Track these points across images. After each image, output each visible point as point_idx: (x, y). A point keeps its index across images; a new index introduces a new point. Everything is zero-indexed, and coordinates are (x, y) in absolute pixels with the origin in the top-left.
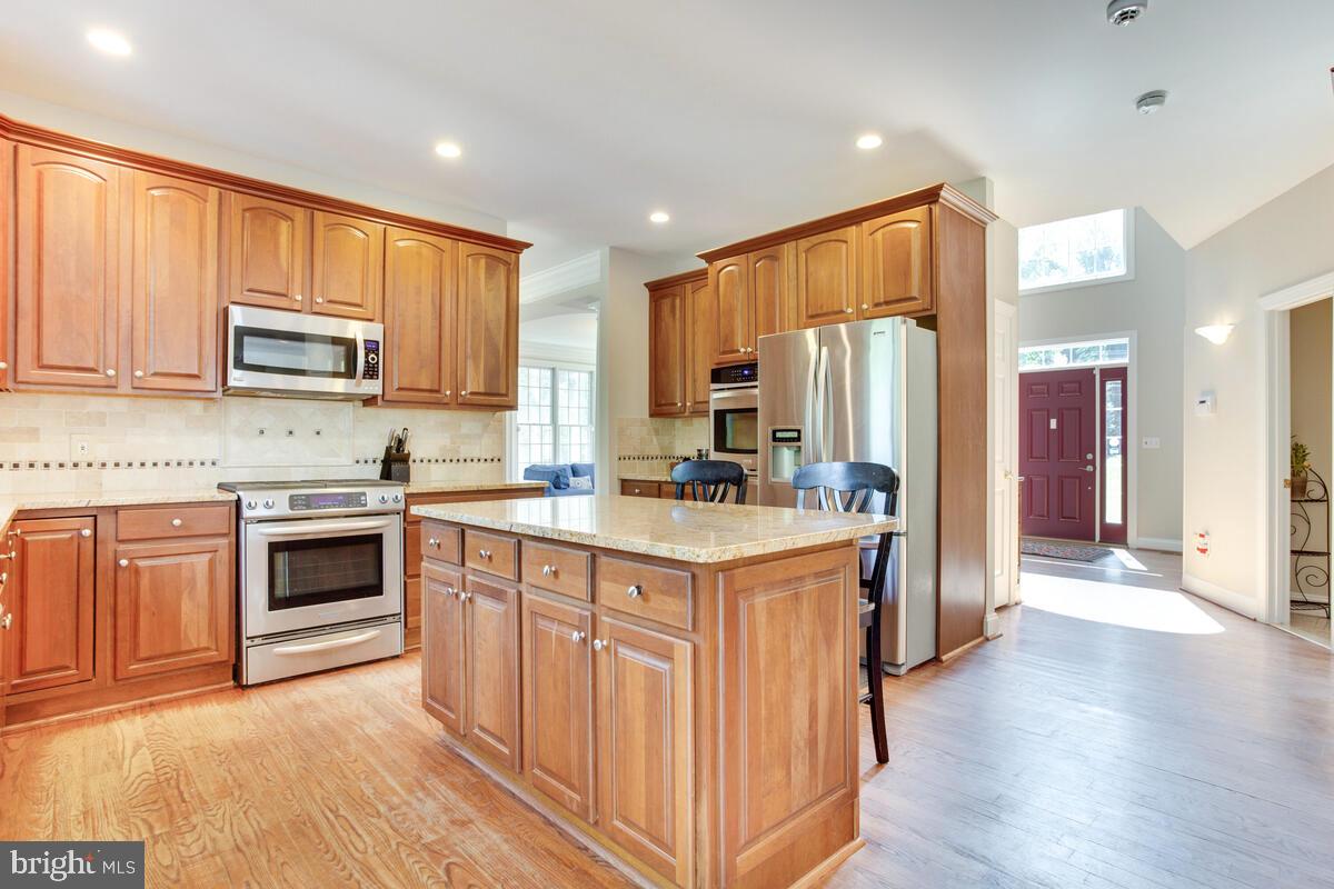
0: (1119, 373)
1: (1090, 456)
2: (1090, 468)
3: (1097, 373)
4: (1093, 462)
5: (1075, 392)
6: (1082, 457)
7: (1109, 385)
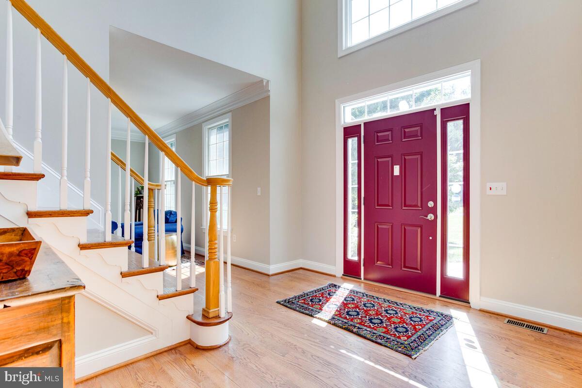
0: (461, 112)
1: (431, 204)
2: (431, 217)
3: (438, 113)
4: (434, 210)
5: (417, 136)
6: (424, 204)
7: (451, 125)
